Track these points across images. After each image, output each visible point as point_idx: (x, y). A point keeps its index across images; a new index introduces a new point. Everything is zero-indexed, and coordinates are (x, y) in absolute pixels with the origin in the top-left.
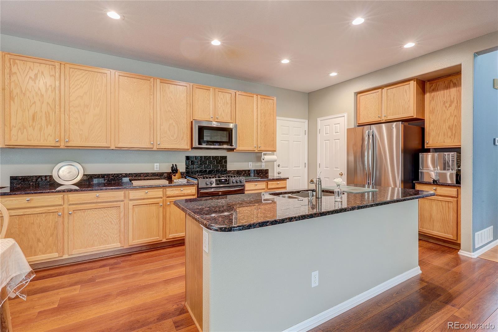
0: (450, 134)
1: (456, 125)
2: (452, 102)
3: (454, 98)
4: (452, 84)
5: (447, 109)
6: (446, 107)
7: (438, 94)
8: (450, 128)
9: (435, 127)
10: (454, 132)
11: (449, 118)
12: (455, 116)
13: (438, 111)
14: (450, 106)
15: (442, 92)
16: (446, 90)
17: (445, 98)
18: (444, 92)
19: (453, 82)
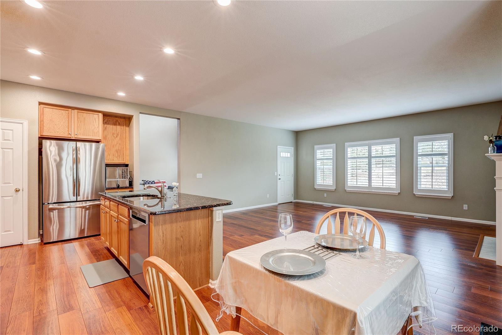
0: (116, 155)
1: (120, 150)
2: (118, 135)
3: (119, 132)
4: (117, 123)
5: (115, 139)
6: (114, 137)
7: (109, 127)
8: (117, 151)
9: (107, 149)
10: (119, 154)
11: (116, 145)
12: (120, 144)
13: (109, 138)
14: (117, 137)
15: (112, 126)
16: (114, 125)
17: (114, 131)
18: (113, 127)
19: (118, 122)
